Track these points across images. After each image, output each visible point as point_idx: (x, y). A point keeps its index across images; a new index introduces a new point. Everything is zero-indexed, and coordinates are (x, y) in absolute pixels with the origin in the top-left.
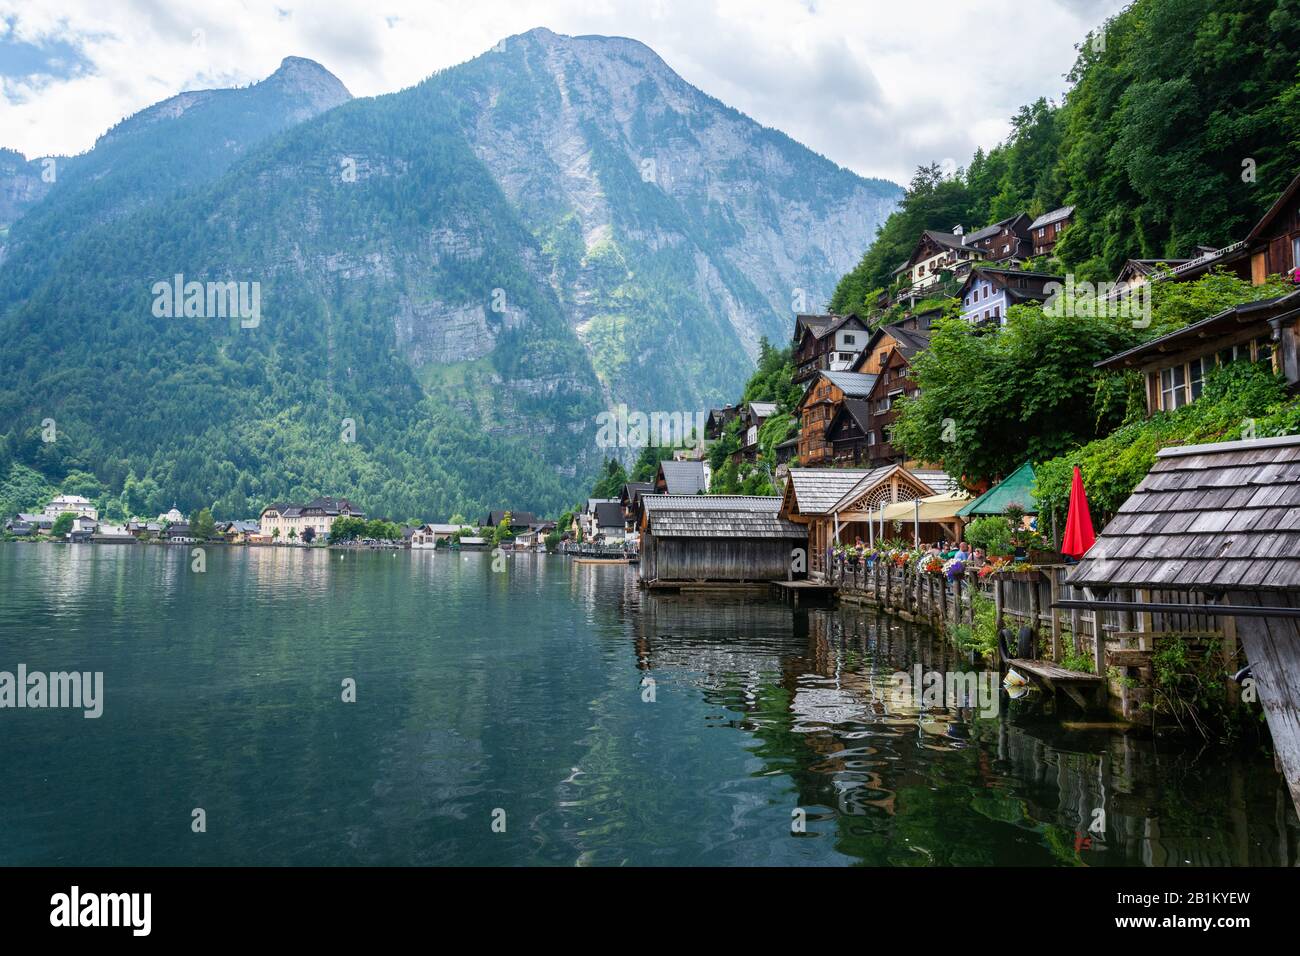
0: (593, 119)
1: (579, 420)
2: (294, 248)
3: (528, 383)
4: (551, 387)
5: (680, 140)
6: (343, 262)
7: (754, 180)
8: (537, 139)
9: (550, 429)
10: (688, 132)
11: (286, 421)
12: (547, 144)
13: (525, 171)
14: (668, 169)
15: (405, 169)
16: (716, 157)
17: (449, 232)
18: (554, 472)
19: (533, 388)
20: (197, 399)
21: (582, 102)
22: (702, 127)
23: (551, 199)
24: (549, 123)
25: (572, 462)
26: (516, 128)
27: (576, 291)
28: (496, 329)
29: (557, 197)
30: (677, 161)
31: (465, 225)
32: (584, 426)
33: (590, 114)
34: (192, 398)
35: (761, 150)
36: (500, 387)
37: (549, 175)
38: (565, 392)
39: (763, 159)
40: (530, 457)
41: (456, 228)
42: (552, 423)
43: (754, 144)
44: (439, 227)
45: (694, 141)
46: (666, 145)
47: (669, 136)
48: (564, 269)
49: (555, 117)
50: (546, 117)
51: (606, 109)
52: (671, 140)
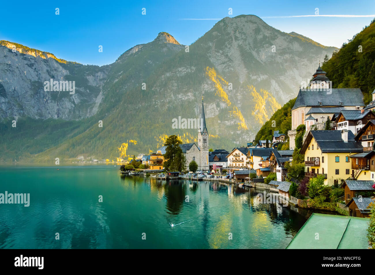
0: (242, 44)
2: (171, 94)
3: (227, 122)
5: (267, 45)
6: (182, 96)
7: (290, 54)
8: (227, 54)
9: (232, 133)
10: (270, 41)
12: (229, 54)
13: (224, 63)
14: (264, 54)
15: (195, 69)
16: (278, 48)
17: (206, 85)
21: (239, 40)
22: (274, 39)
23: (231, 70)
24: (230, 48)
25: (238, 141)
26: (221, 52)
28: (219, 109)
29: (233, 70)
30: (266, 51)
31: (209, 83)
33: (240, 43)
35: (292, 45)
36: (220, 123)
37: (230, 64)
38: (235, 124)
39: (293, 47)
42: (233, 131)
44: (203, 84)
45: (272, 44)
46: (263, 47)
47: (264, 44)
48: (235, 90)
49: (231, 46)
50: (229, 46)
51: (245, 40)
52: (265, 45)
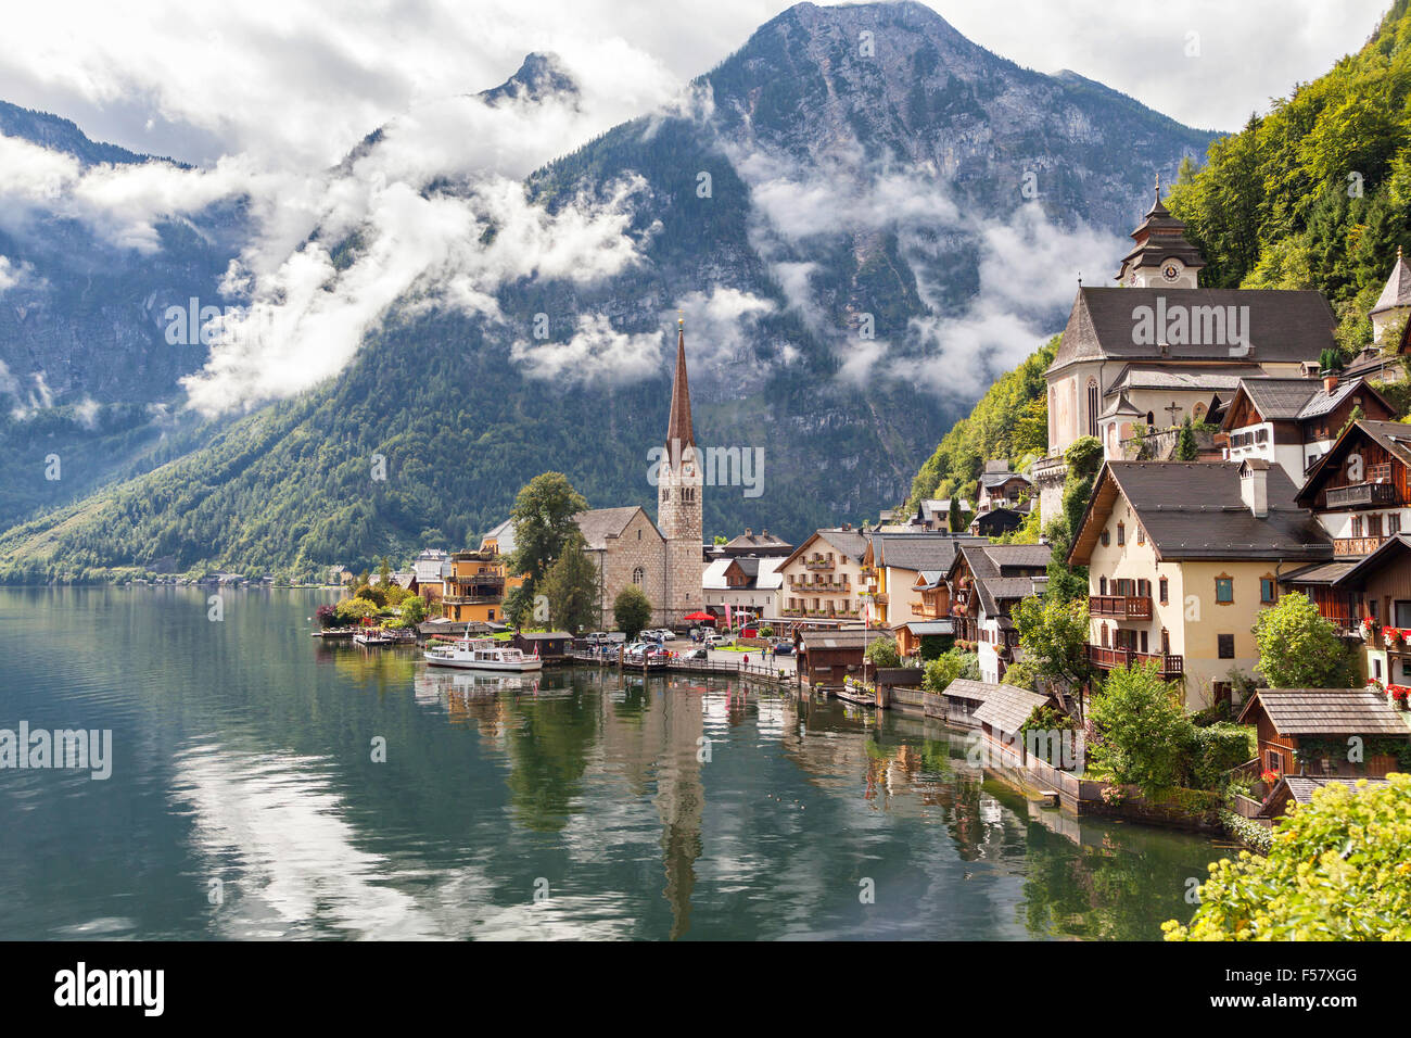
0: (863, 110)
1: (851, 456)
2: (571, 300)
3: (800, 419)
4: (822, 423)
5: (965, 116)
6: (616, 309)
7: (1054, 153)
8: (802, 145)
9: (823, 466)
10: (975, 104)
11: (582, 473)
12: (813, 148)
14: (951, 151)
15: (669, 202)
16: (1007, 130)
17: (716, 267)
18: (828, 509)
19: (805, 425)
20: (507, 457)
21: (851, 92)
22: (992, 95)
24: (814, 123)
25: (846, 498)
26: (779, 136)
27: (848, 313)
28: (767, 366)
30: (962, 141)
31: (732, 258)
32: (856, 461)
33: (859, 103)
34: (502, 457)
35: (1063, 118)
36: (772, 425)
38: (837, 427)
39: (1067, 127)
40: (804, 495)
41: (722, 262)
42: (824, 460)
43: (1055, 111)
44: (705, 263)
45: (982, 115)
46: (949, 124)
47: (951, 112)
48: (834, 291)
49: (821, 114)
50: (813, 115)
51: (878, 93)
52: (954, 117)
